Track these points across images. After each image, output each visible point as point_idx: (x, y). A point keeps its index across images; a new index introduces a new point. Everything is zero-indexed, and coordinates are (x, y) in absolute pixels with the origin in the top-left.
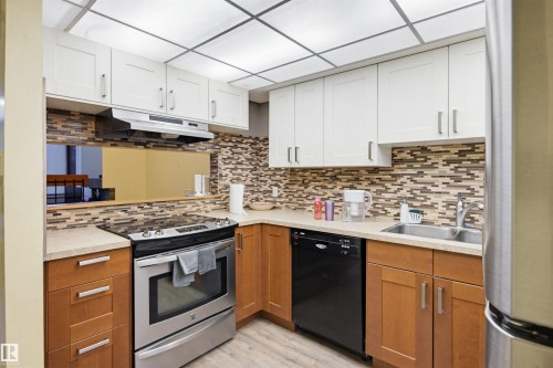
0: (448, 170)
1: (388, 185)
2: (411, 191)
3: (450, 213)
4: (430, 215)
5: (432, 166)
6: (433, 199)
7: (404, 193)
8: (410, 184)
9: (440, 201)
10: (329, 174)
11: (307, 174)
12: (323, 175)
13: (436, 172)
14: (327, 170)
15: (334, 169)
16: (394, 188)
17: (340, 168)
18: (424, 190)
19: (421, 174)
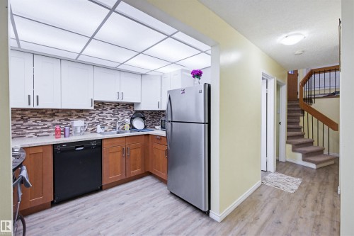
0: (111, 111)
1: (88, 117)
2: (98, 120)
3: (112, 126)
4: (106, 128)
5: (106, 110)
6: (107, 122)
7: (95, 120)
8: (98, 117)
9: (108, 122)
10: (48, 112)
11: (27, 112)
12: (44, 113)
13: (107, 112)
14: (47, 110)
15: (52, 110)
16: (91, 119)
17: (58, 110)
18: (103, 119)
19: (102, 113)
